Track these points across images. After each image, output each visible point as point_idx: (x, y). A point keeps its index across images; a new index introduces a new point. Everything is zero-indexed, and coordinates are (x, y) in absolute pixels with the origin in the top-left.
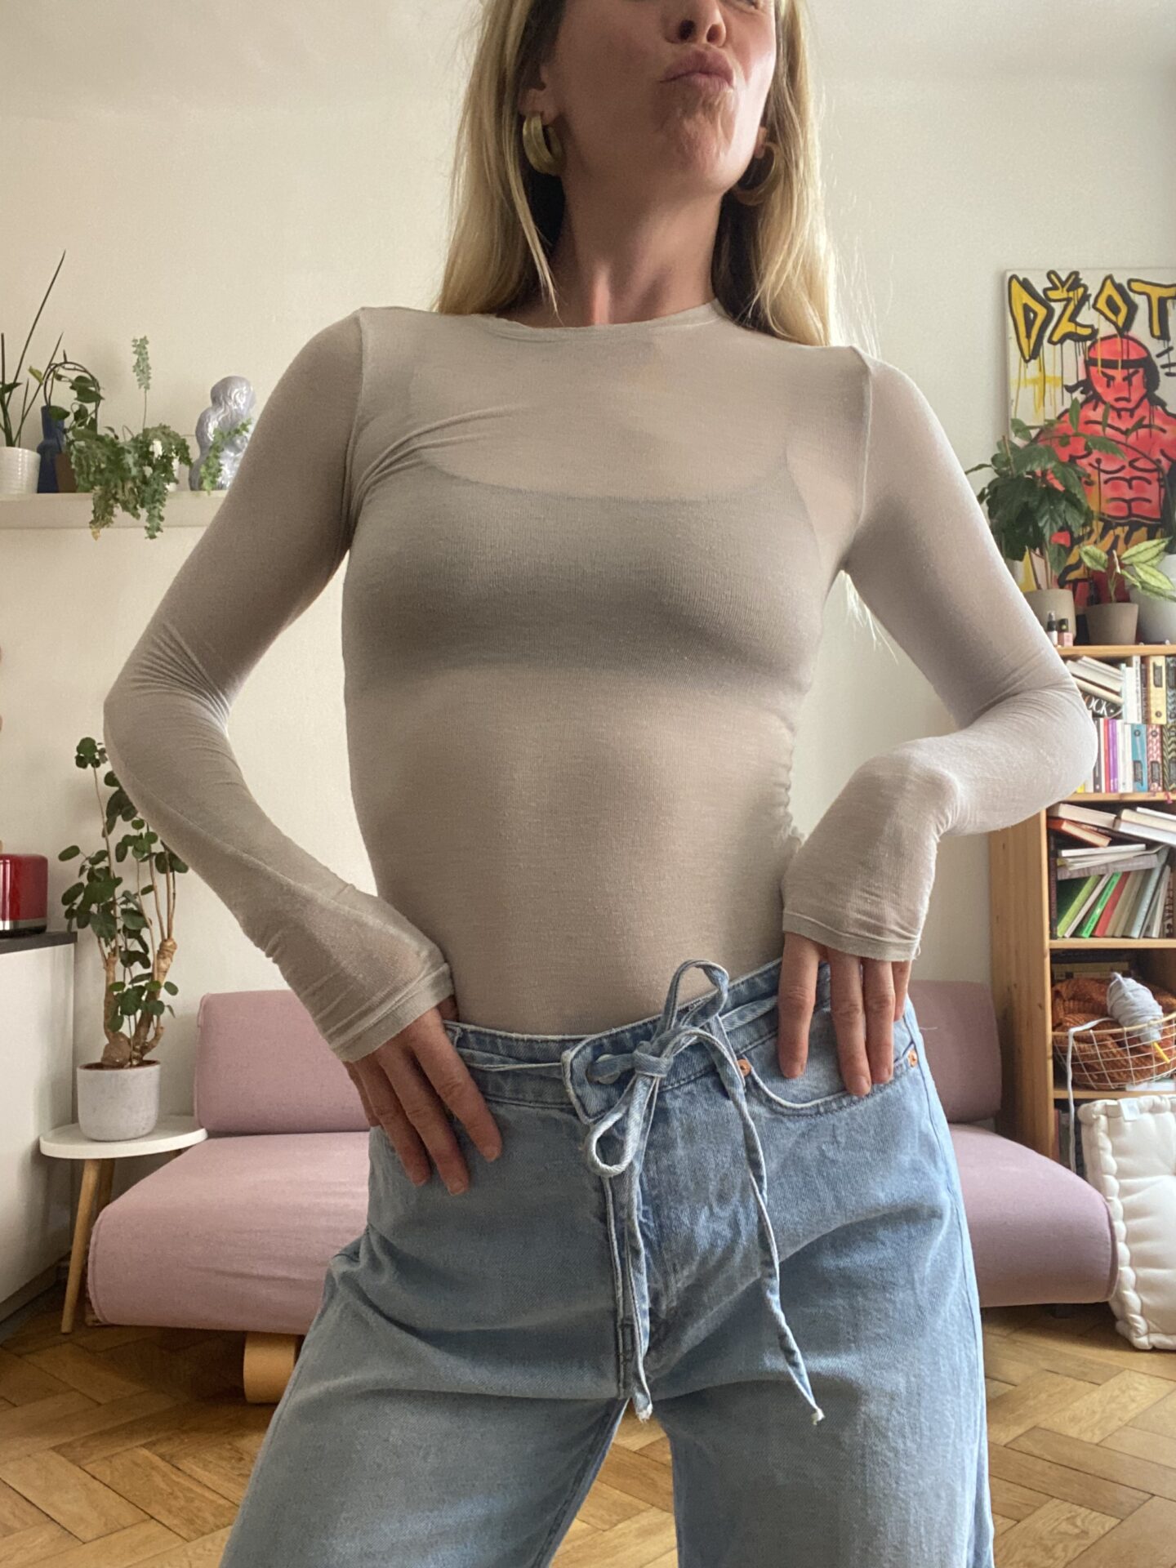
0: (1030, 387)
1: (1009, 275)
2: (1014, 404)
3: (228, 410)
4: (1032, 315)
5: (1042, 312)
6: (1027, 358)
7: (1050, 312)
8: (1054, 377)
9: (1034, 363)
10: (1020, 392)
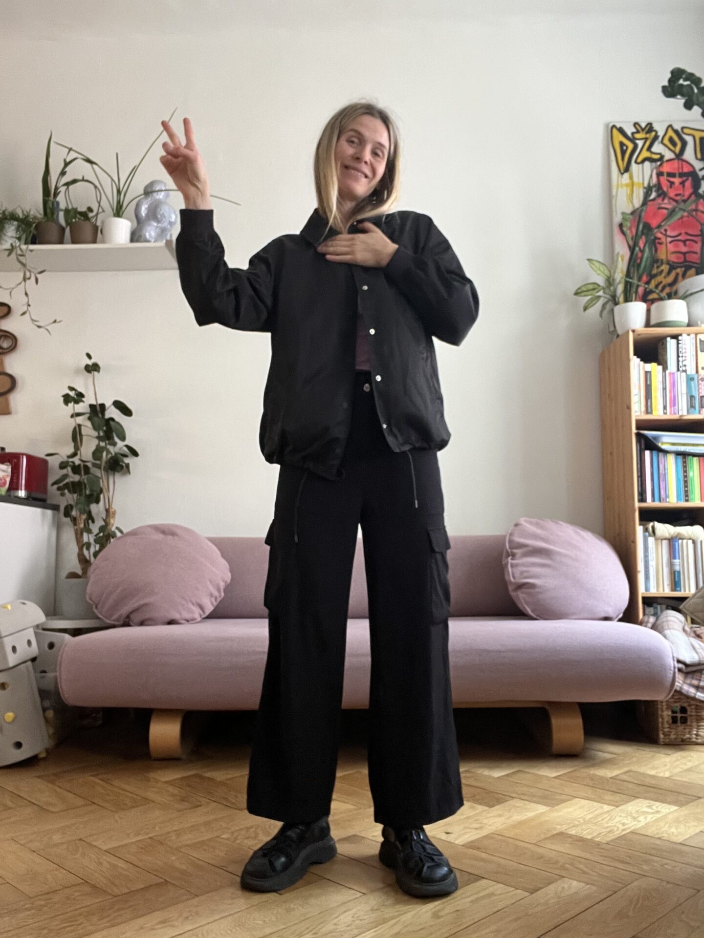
0: (625, 188)
1: (611, 125)
2: (615, 198)
3: (153, 198)
4: (625, 148)
5: (630, 146)
6: (622, 171)
7: (636, 146)
8: (639, 183)
9: (626, 175)
10: (619, 193)
